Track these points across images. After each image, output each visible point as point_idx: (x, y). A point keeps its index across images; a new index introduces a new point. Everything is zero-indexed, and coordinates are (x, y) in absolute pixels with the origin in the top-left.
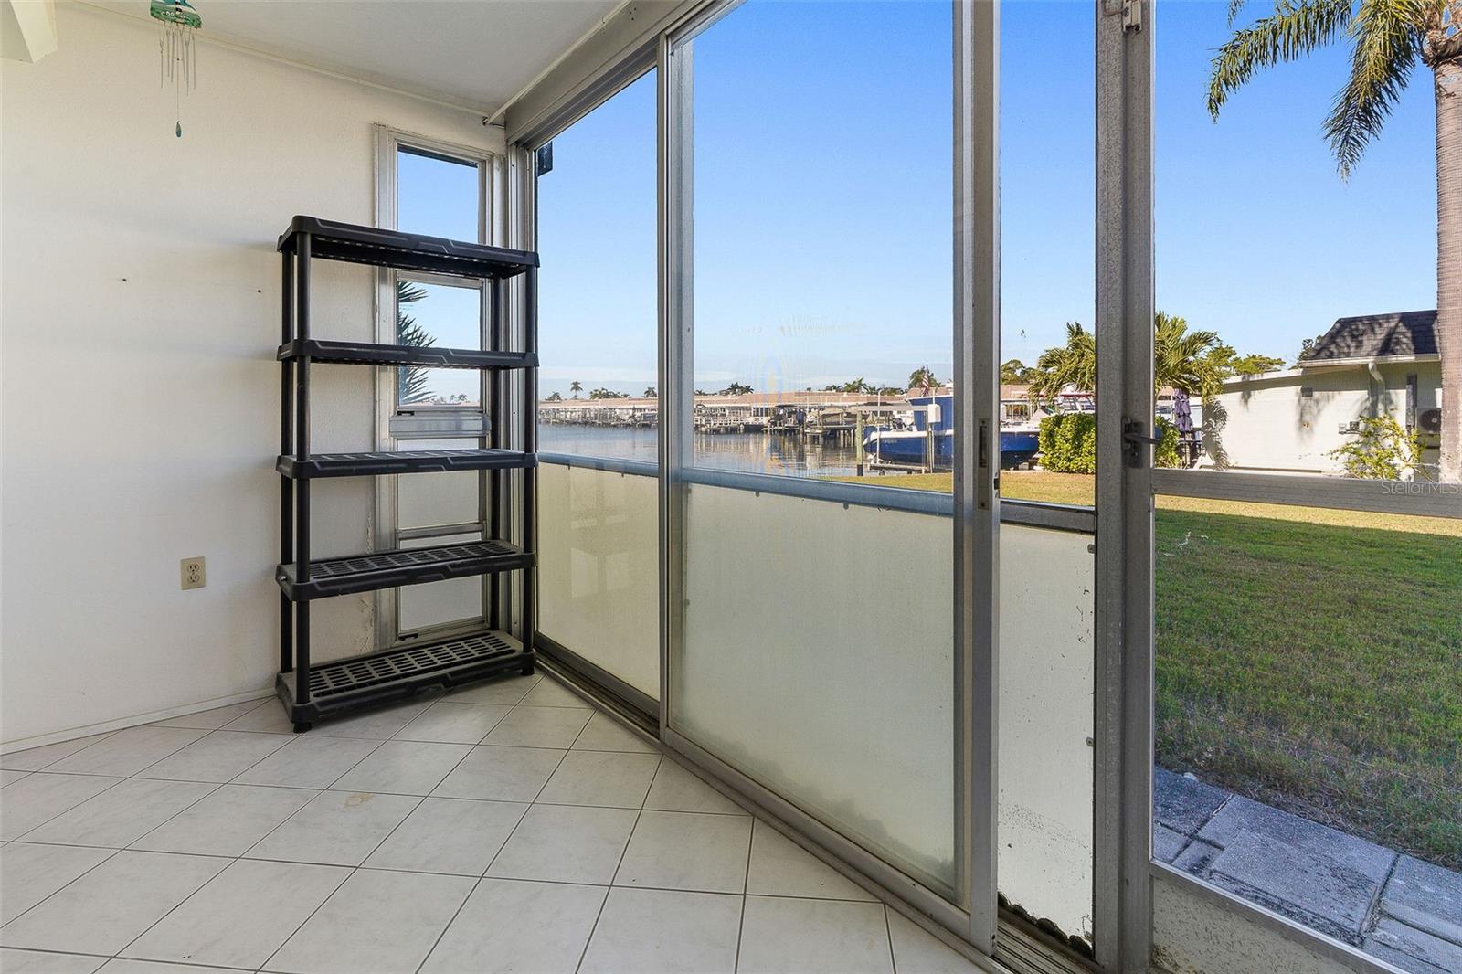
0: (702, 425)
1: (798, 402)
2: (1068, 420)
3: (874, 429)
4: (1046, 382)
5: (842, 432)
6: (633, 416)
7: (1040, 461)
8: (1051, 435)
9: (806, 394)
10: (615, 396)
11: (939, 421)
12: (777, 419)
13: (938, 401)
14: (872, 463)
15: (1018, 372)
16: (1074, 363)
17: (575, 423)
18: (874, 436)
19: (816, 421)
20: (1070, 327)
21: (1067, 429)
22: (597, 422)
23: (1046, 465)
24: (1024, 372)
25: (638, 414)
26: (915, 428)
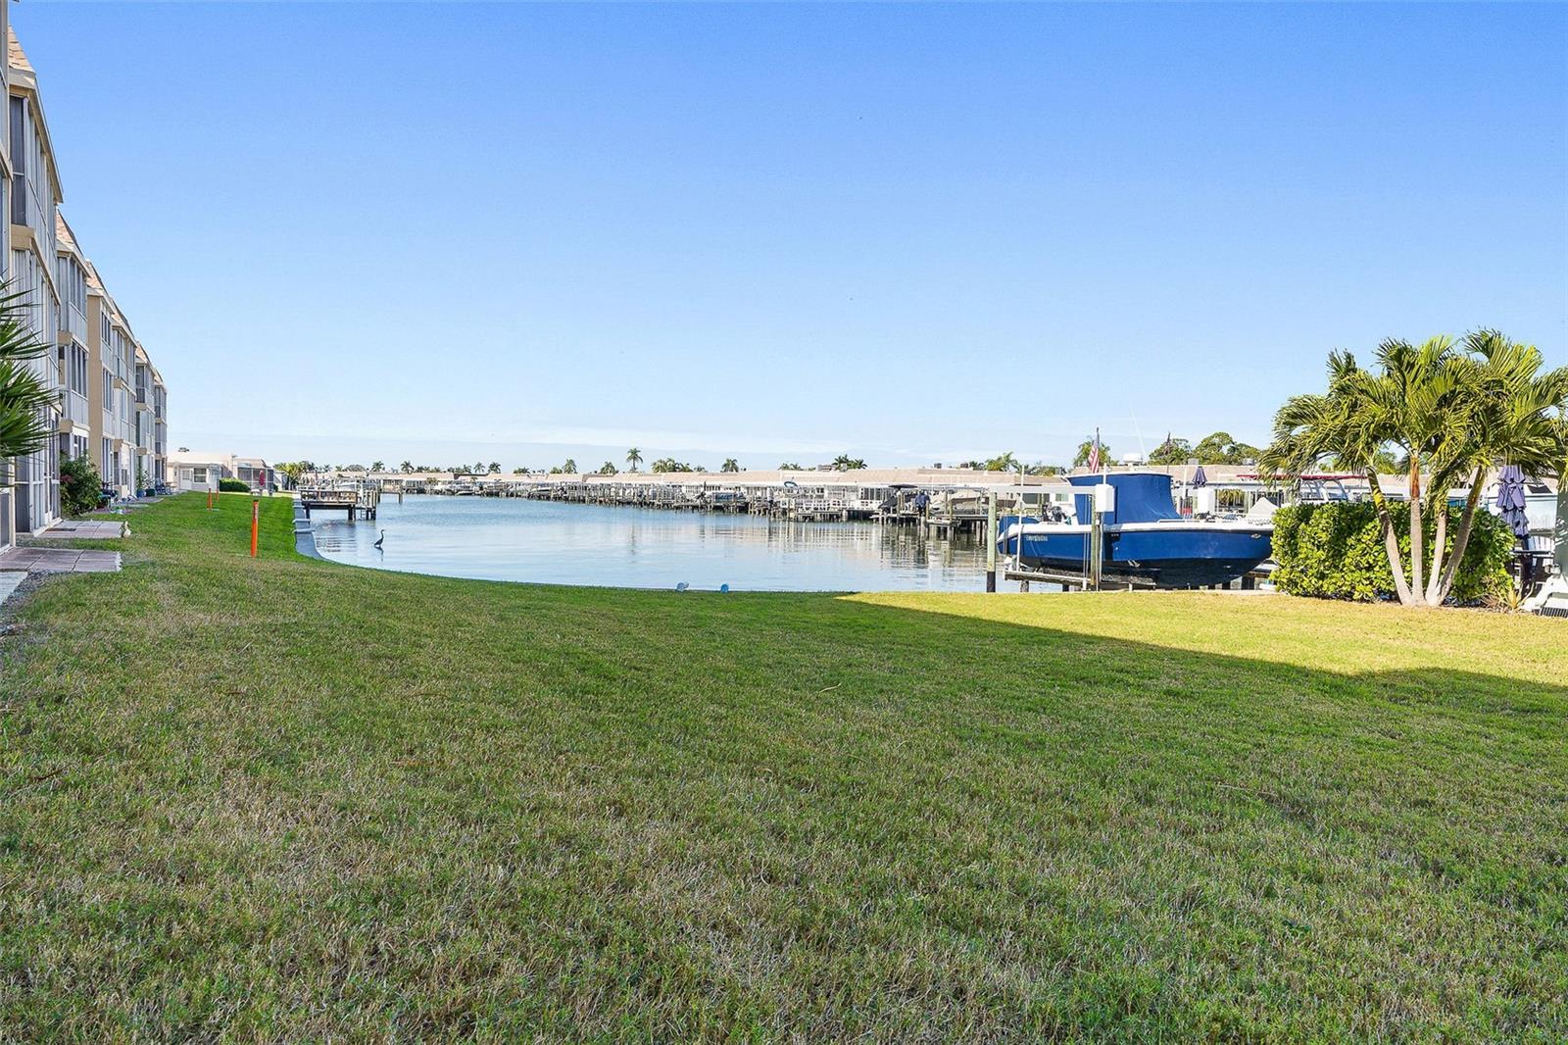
0: (791, 510)
1: (921, 482)
2: (1323, 512)
3: (1014, 520)
4: (1290, 450)
5: (978, 523)
6: (702, 495)
7: (1272, 577)
8: (1291, 535)
9: (931, 472)
10: (685, 470)
11: (1112, 509)
12: (890, 504)
13: (1111, 479)
14: (1010, 570)
15: (1225, 449)
16: (1341, 418)
17: (629, 503)
18: (1014, 530)
19: (942, 508)
20: (1333, 359)
21: (1320, 528)
22: (656, 502)
23: (1282, 583)
24: (1234, 449)
25: (708, 493)
26: (1075, 520)
